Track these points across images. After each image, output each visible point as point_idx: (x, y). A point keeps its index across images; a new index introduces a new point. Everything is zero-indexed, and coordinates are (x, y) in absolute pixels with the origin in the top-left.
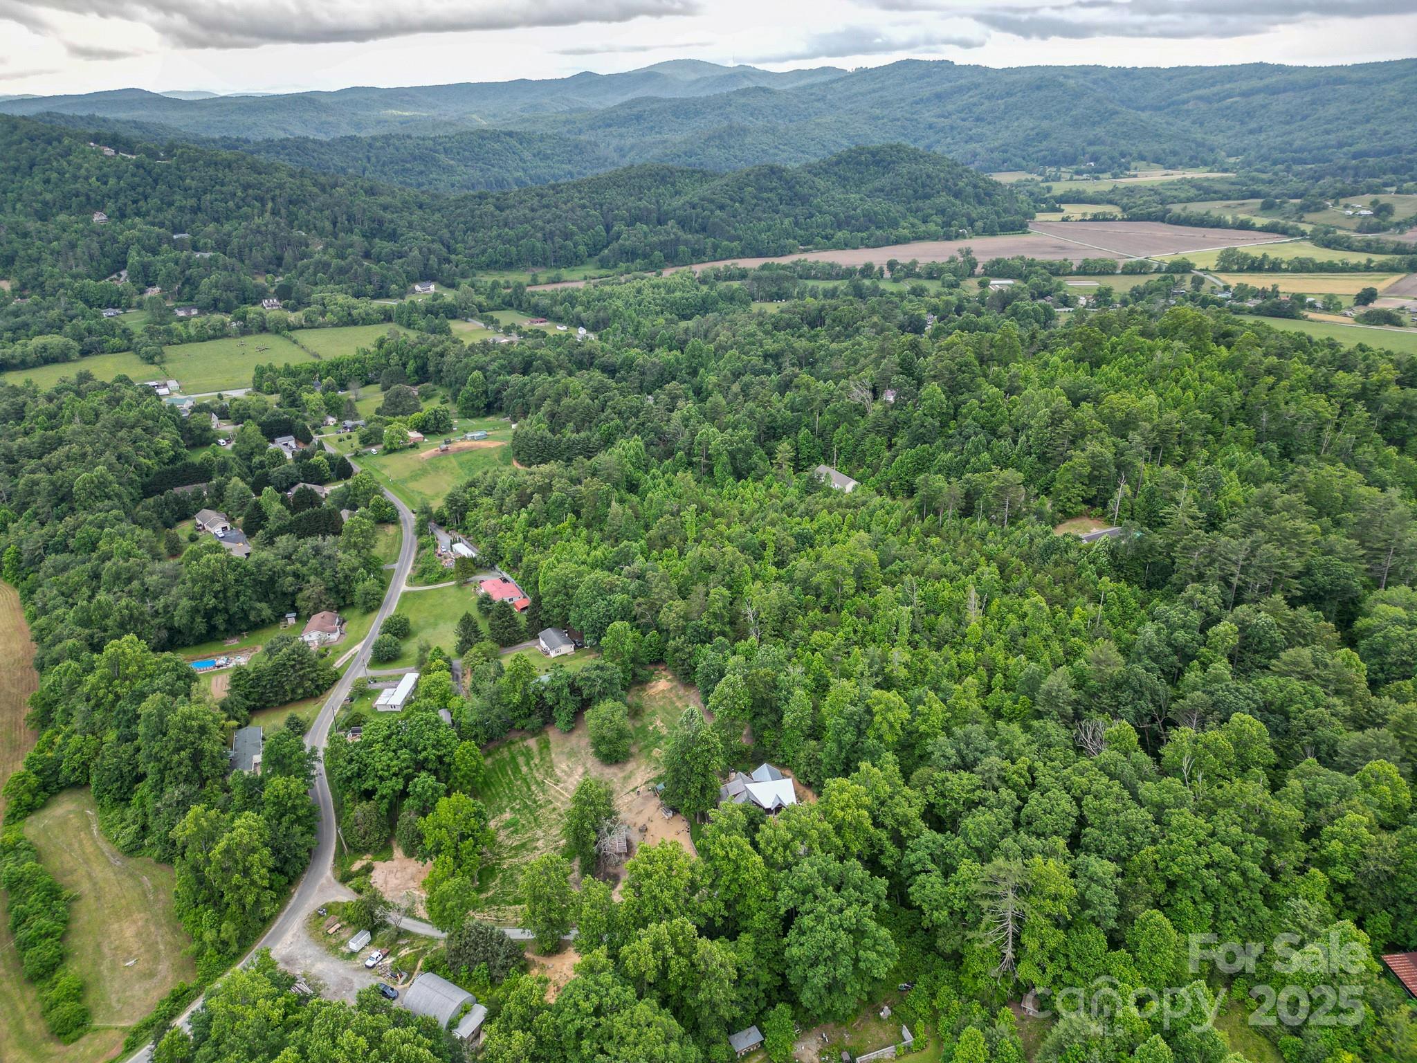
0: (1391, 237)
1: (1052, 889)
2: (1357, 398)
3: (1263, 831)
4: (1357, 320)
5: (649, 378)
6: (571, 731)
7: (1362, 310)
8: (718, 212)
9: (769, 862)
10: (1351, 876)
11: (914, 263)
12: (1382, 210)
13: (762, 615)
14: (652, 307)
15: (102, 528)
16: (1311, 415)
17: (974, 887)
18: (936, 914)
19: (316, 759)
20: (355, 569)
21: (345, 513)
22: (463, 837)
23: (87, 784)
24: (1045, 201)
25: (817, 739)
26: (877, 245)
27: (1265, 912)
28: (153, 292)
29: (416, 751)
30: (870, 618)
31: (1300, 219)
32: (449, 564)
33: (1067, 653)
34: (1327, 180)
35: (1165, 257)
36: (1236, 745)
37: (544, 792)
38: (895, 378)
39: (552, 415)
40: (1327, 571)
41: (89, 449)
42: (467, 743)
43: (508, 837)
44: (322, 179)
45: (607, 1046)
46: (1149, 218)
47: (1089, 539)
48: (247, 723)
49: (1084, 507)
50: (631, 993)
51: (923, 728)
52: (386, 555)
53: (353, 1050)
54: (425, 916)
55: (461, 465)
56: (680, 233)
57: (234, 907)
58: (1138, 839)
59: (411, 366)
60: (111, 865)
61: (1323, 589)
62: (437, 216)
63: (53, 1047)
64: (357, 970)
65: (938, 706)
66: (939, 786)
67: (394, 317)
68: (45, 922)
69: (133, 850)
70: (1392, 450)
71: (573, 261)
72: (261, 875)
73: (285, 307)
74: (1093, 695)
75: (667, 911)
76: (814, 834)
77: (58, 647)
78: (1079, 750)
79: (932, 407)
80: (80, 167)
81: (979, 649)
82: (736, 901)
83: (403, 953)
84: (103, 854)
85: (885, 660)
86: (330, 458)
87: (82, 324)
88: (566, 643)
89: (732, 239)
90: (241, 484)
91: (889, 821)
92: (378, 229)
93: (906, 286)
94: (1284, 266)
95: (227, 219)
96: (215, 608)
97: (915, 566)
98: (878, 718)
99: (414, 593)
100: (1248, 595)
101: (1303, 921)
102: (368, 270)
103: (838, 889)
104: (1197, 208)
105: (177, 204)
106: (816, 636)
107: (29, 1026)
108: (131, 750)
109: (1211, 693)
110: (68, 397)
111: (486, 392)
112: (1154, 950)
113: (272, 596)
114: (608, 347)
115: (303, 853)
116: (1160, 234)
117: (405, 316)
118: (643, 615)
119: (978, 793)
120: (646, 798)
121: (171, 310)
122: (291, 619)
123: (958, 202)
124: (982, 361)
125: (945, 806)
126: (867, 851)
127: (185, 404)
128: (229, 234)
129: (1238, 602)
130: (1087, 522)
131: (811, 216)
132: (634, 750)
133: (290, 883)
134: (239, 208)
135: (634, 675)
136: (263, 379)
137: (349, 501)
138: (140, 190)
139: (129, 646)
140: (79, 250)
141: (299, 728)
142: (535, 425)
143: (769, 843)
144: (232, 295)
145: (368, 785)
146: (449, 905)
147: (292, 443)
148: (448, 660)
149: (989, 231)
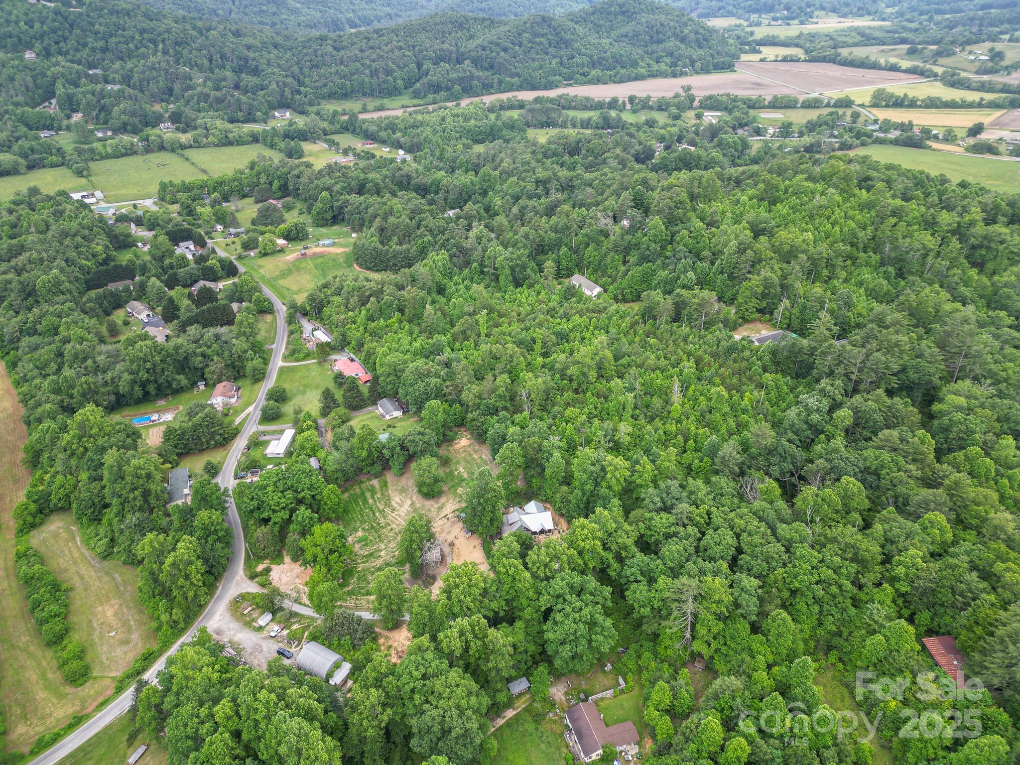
0: (999, 79)
1: (717, 597)
2: (954, 233)
3: (855, 559)
4: (967, 150)
5: (451, 196)
6: (402, 474)
7: (971, 141)
8: (502, 54)
9: (534, 576)
10: (909, 589)
11: (649, 97)
12: (997, 56)
13: (533, 396)
14: (453, 133)
15: (60, 317)
16: (920, 247)
17: (667, 594)
18: (642, 610)
19: (229, 496)
20: (246, 351)
21: (235, 306)
22: (331, 552)
23: (70, 508)
24: (748, 44)
25: (568, 484)
26: (621, 81)
27: (853, 611)
28: (77, 117)
29: (296, 491)
30: (606, 398)
31: (935, 63)
32: (311, 346)
33: (738, 425)
34: (960, 28)
35: (833, 94)
36: (843, 498)
37: (384, 517)
38: (629, 211)
39: (382, 230)
40: (917, 370)
41: (45, 255)
42: (331, 486)
43: (361, 548)
44: (200, 24)
45: (430, 698)
46: (824, 60)
47: (759, 340)
48: (177, 465)
49: (757, 315)
50: (445, 666)
51: (639, 481)
52: (266, 338)
53: (268, 702)
54: (308, 603)
55: (316, 267)
56: (474, 71)
57: (179, 598)
58: (774, 564)
59: (276, 184)
60: (93, 566)
61: (913, 383)
62: (289, 54)
63: (68, 689)
64: (265, 638)
65: (649, 467)
66: (647, 522)
67: (260, 138)
68: (54, 608)
69: (106, 555)
70: (973, 273)
71: (392, 92)
72: (197, 578)
73: (177, 129)
74: (753, 458)
75: (469, 609)
76: (564, 558)
77: (40, 410)
78: (741, 497)
79: (655, 235)
80: (10, 13)
81: (679, 422)
82: (513, 600)
83: (295, 627)
84: (86, 558)
85: (615, 430)
86: (221, 261)
87: (25, 144)
88: (396, 410)
89: (512, 76)
90: (158, 283)
91: (614, 547)
92: (244, 66)
93: (642, 117)
94: (919, 103)
95: (129, 57)
96: (148, 380)
97: (639, 361)
98: (609, 475)
99: (288, 367)
100: (862, 387)
101: (876, 618)
102: (239, 100)
103: (579, 595)
104: (860, 52)
105: (90, 45)
106: (569, 412)
107: (50, 675)
108: (99, 488)
109: (831, 461)
110: (24, 211)
111: (332, 207)
112: (780, 635)
113: (187, 370)
114: (421, 168)
115: (224, 561)
116: (831, 74)
117: (269, 140)
118: (450, 394)
119: (673, 528)
120: (453, 523)
121: (92, 131)
122: (201, 386)
123: (683, 46)
124: (693, 197)
125: (652, 535)
126: (599, 567)
127: (109, 211)
128: (131, 70)
129: (855, 391)
130: (759, 325)
131: (573, 57)
132: (445, 488)
133: (216, 579)
134: (138, 48)
135: (444, 435)
136: (166, 193)
137: (237, 295)
138: (60, 33)
139: (90, 412)
140: (17, 83)
141: (213, 470)
142: (369, 238)
143: (534, 563)
144: (136, 120)
145: (265, 515)
146: (324, 599)
147: (192, 247)
148: (315, 421)
149: (706, 70)
